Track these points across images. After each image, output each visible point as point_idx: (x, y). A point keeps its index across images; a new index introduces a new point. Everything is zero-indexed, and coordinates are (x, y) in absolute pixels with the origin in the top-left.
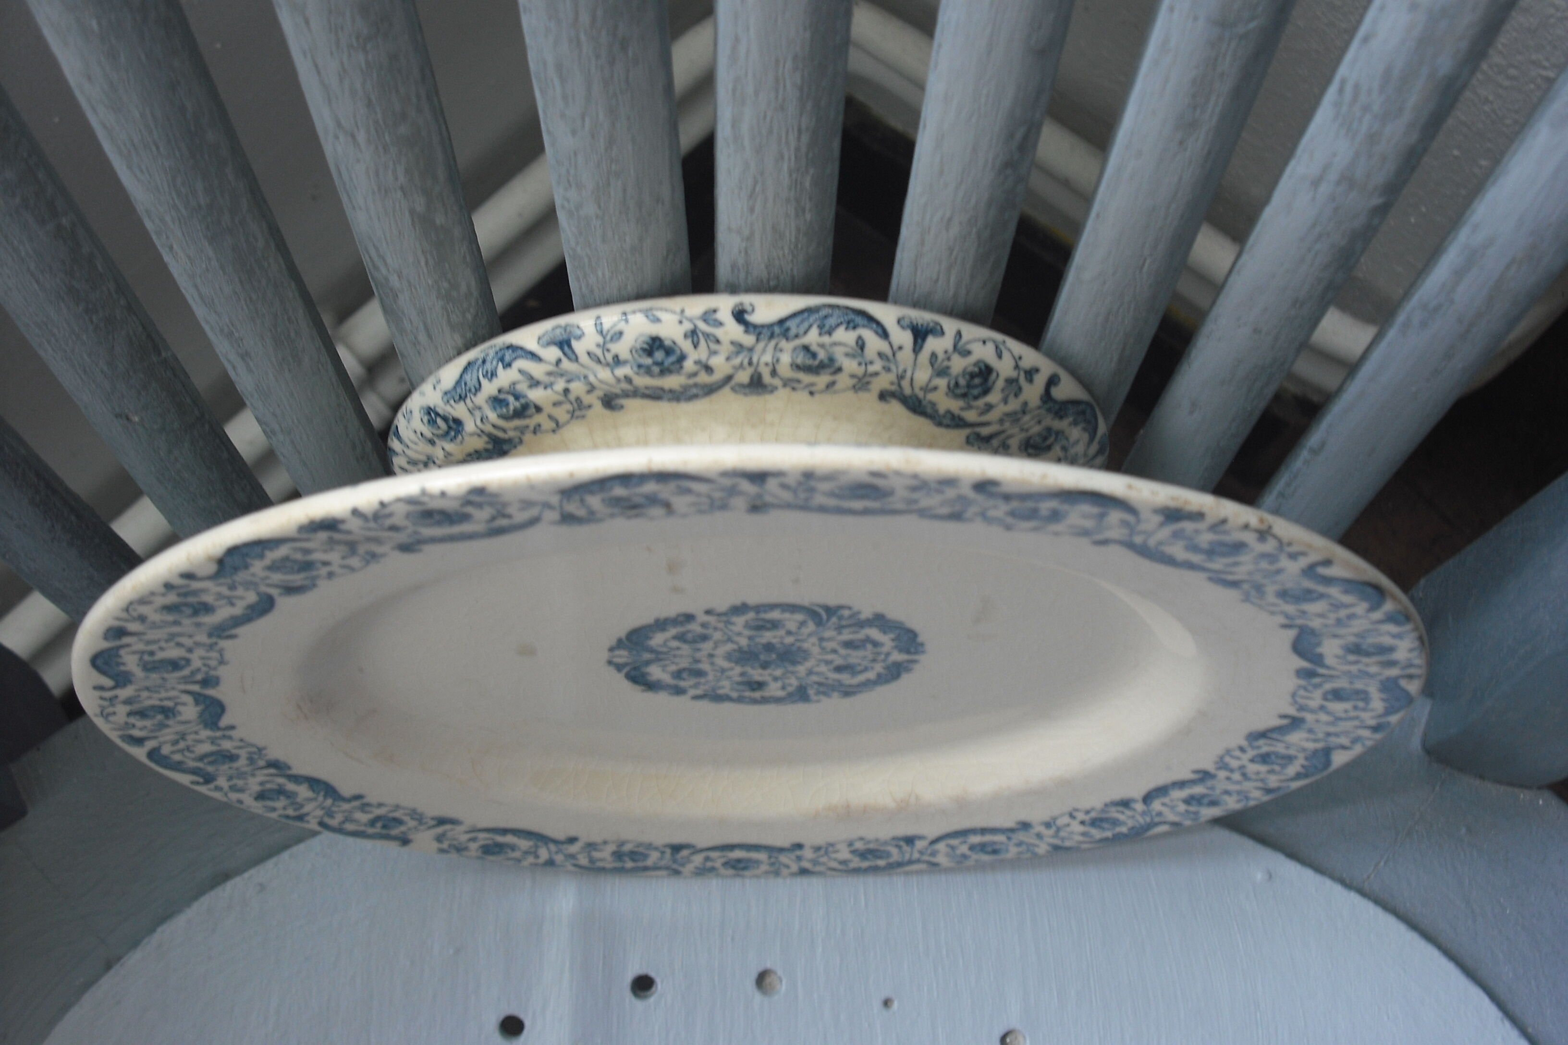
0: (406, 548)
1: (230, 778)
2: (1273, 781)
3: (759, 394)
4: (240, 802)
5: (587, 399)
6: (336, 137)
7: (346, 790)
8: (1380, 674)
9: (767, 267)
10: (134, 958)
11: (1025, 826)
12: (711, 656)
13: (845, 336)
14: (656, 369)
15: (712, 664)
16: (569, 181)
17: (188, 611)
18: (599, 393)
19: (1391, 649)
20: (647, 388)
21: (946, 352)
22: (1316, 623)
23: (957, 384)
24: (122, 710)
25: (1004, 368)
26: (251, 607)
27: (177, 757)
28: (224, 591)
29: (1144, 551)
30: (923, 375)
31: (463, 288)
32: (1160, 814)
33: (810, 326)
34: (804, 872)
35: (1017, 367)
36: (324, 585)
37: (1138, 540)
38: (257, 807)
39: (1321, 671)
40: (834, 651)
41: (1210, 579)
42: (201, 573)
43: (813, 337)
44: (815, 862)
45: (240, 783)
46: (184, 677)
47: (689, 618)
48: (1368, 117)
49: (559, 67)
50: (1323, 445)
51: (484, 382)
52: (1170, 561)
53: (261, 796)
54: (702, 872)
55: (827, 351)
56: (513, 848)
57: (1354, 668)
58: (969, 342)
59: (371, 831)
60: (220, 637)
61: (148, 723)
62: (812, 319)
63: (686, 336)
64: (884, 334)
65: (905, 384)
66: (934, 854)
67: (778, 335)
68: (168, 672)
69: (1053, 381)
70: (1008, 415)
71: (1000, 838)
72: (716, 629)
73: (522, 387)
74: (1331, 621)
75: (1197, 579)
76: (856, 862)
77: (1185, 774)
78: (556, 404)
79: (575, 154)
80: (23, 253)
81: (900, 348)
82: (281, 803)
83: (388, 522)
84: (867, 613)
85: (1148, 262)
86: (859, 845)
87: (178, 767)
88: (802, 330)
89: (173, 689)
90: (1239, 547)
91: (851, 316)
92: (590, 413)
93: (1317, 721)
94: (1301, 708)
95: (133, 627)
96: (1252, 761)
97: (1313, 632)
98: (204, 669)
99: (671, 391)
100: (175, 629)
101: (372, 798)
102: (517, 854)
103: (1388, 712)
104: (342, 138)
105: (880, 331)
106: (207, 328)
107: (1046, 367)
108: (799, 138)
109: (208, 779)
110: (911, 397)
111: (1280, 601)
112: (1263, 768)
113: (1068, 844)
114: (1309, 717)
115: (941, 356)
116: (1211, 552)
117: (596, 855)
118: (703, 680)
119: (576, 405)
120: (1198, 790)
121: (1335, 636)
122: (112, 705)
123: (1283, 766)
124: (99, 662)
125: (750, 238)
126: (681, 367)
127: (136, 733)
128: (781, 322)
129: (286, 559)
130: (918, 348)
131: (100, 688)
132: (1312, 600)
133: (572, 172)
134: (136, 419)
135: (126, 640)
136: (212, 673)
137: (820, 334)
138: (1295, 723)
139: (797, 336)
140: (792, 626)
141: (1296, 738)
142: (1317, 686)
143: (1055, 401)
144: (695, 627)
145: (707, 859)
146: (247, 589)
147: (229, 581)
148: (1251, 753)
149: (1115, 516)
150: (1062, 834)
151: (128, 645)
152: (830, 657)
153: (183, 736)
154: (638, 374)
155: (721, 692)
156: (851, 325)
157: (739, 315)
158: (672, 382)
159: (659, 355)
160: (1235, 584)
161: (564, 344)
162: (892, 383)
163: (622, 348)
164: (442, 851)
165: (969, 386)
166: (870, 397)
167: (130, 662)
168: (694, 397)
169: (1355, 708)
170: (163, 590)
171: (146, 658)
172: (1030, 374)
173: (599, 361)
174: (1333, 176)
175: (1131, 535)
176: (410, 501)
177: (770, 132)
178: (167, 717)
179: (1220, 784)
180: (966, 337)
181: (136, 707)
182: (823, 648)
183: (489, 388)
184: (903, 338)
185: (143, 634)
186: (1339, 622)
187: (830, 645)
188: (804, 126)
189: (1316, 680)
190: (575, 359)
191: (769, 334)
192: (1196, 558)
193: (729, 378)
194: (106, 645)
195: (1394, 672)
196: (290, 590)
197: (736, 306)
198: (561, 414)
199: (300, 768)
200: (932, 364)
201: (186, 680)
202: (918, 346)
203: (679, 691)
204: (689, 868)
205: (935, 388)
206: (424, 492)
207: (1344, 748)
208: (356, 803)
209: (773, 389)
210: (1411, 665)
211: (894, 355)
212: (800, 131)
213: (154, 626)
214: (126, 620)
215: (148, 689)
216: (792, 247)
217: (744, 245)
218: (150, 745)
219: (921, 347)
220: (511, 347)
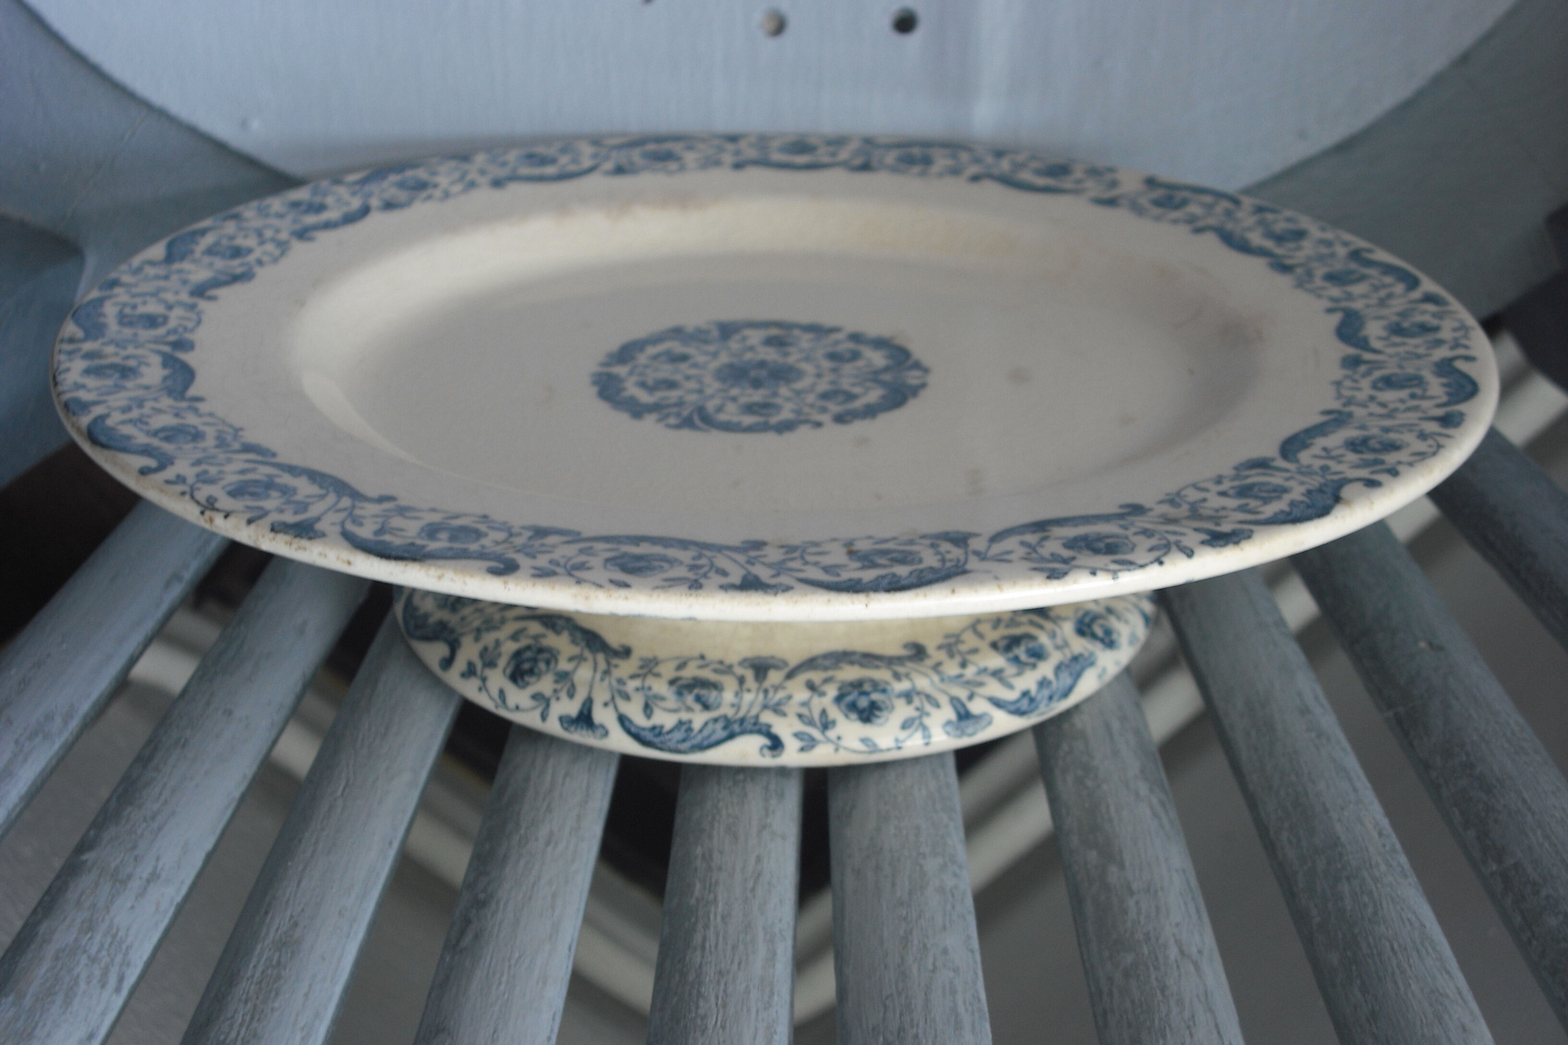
0: (1137, 510)
1: (1333, 255)
2: (230, 227)
3: (759, 658)
4: (1323, 229)
5: (941, 656)
6: (1200, 952)
7: (1210, 240)
8: (104, 344)
9: (746, 795)
10: (1437, 63)
11: (497, 183)
12: (819, 376)
13: (665, 719)
14: (867, 687)
15: (818, 367)
16: (953, 896)
17: (1373, 443)
18: (929, 662)
19: (88, 372)
20: (877, 667)
21: (558, 699)
22: (166, 402)
23: (548, 662)
24: (1446, 334)
25: (497, 679)
26: (1305, 446)
27: (1388, 280)
28: (1334, 466)
29: (341, 488)
30: (583, 674)
31: (1070, 778)
32: (354, 194)
33: (701, 731)
34: (733, 139)
35: (484, 680)
36: (1227, 470)
37: (346, 502)
38: (1305, 222)
39: (167, 349)
40: (688, 378)
41: (274, 455)
42: (1359, 486)
43: (699, 718)
44: (721, 150)
45: (1324, 250)
46: (1380, 368)
47: (840, 419)
48: (93, 951)
49: (958, 1026)
50: (168, 585)
51: (1050, 675)
52: (314, 476)
53: (1300, 235)
54: (838, 142)
55: (684, 703)
56: (1039, 172)
57: (130, 350)
58: (534, 708)
59: (1186, 194)
60: (1340, 413)
61: (1419, 318)
62: (699, 737)
63: (834, 723)
64: (623, 720)
65: (602, 665)
66: (595, 156)
67: (735, 721)
68: (1396, 375)
69: (448, 663)
70: (495, 628)
71: (525, 171)
72: (812, 406)
73: (1010, 670)
74: (149, 405)
75: (287, 456)
76: (677, 148)
77: (325, 238)
78: (975, 651)
79: (944, 928)
80: (1539, 833)
81: (606, 704)
82: (1281, 227)
83: (1154, 541)
84: (650, 421)
85: (339, 793)
86: (673, 166)
87: (1388, 269)
88: (710, 727)
89: (1391, 356)
90: (236, 492)
91: (656, 740)
92: (940, 640)
93: (177, 293)
94: (192, 307)
95: (1432, 427)
96: (250, 251)
97: (170, 392)
98: (1357, 377)
99: (852, 663)
100: (1387, 423)
101: (1183, 230)
102: (1035, 165)
103: (100, 301)
104: (1194, 950)
105: (627, 723)
106: (1345, 743)
107: (453, 677)
108: (704, 938)
109: (1355, 255)
110: (597, 651)
111: (201, 428)
112: (240, 242)
113: (452, 164)
114: (184, 297)
115: (563, 695)
116: (269, 485)
117: (949, 162)
118: (830, 349)
119: (954, 649)
120: (310, 219)
121: (147, 388)
122: (1456, 339)
123: (217, 243)
124: (1469, 388)
125: (764, 827)
126: (840, 689)
127: (1431, 307)
128: (731, 736)
129: (1266, 501)
130: (587, 705)
131: (1469, 359)
132: (163, 429)
133: (949, 907)
134: (1422, 644)
135: (1440, 412)
136: (1348, 372)
137: (690, 722)
138: (201, 291)
139: (716, 720)
140: (731, 407)
141: (200, 274)
142: (174, 331)
143: (446, 641)
144: (835, 408)
145: (834, 154)
146: (1309, 467)
147: (1330, 477)
148: (251, 258)
149: (366, 532)
150: (456, 175)
151: (1439, 406)
152: (693, 372)
153: (1382, 303)
154: (887, 683)
155: (809, 336)
156: (657, 731)
157: (776, 744)
158: (850, 673)
159: (863, 703)
160: (248, 448)
161: (964, 716)
162: (616, 666)
163: (903, 711)
164: (1111, 170)
165: (535, 660)
166: (641, 651)
167: (1436, 387)
168: (828, 656)
169: (134, 307)
170: (1400, 468)
171: (1418, 391)
172: (470, 672)
173: (928, 697)
174: (135, 884)
175: (353, 507)
176: (1129, 565)
177: (734, 947)
178: (1398, 324)
179: (286, 227)
180: (537, 714)
181: (1430, 337)
182: (700, 381)
183: (1046, 669)
184: (603, 715)
185: (1421, 419)
186: (141, 404)
187: (692, 385)
188: (698, 953)
189: (172, 338)
190: (955, 702)
191: (745, 724)
192: (286, 479)
193: (790, 675)
194: (1462, 407)
195: (88, 346)
196: (1262, 464)
197: (779, 755)
198: (970, 640)
199: (1258, 264)
200: (573, 686)
201: (1375, 365)
202: (588, 704)
203: (856, 337)
204: (854, 145)
205: (571, 659)
206: (1115, 574)
207: (151, 263)
208: (1201, 224)
209: (745, 662)
210: (70, 353)
211: (613, 698)
212: (703, 948)
213: (1409, 427)
214: (1440, 435)
215: (1419, 357)
216: (717, 817)
217: (769, 821)
218: (1416, 294)
219: (584, 704)
220: (1020, 712)
